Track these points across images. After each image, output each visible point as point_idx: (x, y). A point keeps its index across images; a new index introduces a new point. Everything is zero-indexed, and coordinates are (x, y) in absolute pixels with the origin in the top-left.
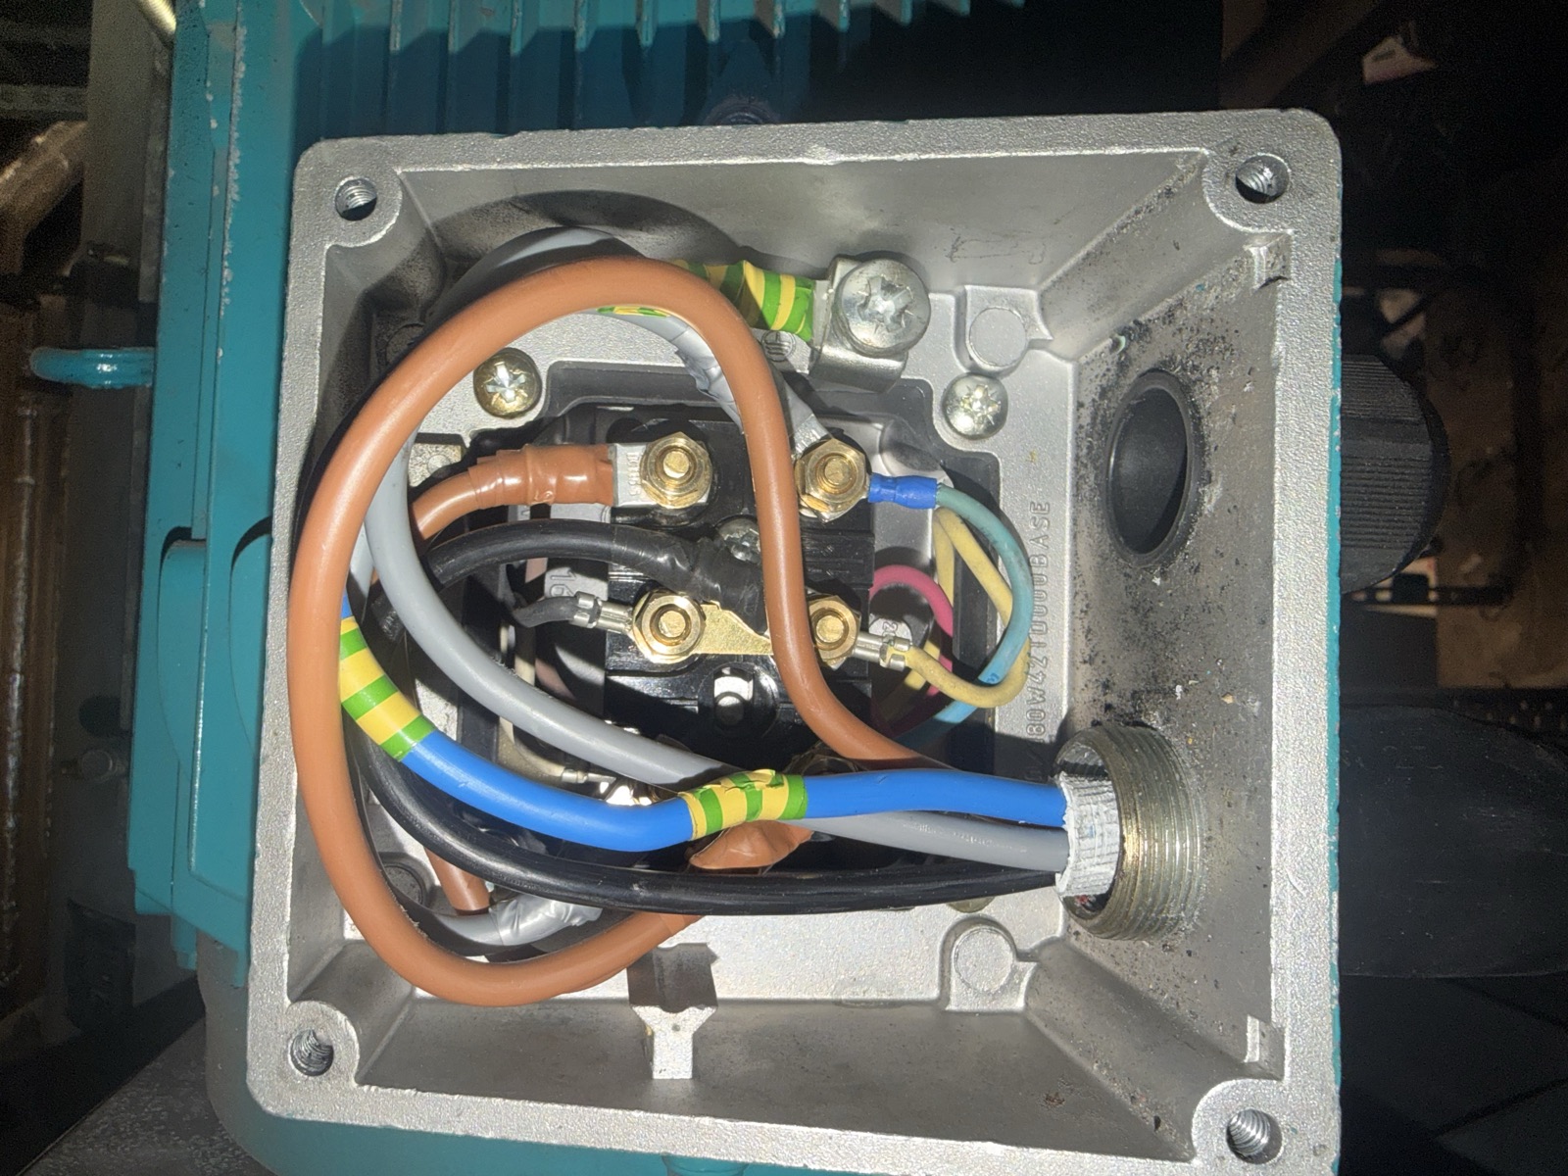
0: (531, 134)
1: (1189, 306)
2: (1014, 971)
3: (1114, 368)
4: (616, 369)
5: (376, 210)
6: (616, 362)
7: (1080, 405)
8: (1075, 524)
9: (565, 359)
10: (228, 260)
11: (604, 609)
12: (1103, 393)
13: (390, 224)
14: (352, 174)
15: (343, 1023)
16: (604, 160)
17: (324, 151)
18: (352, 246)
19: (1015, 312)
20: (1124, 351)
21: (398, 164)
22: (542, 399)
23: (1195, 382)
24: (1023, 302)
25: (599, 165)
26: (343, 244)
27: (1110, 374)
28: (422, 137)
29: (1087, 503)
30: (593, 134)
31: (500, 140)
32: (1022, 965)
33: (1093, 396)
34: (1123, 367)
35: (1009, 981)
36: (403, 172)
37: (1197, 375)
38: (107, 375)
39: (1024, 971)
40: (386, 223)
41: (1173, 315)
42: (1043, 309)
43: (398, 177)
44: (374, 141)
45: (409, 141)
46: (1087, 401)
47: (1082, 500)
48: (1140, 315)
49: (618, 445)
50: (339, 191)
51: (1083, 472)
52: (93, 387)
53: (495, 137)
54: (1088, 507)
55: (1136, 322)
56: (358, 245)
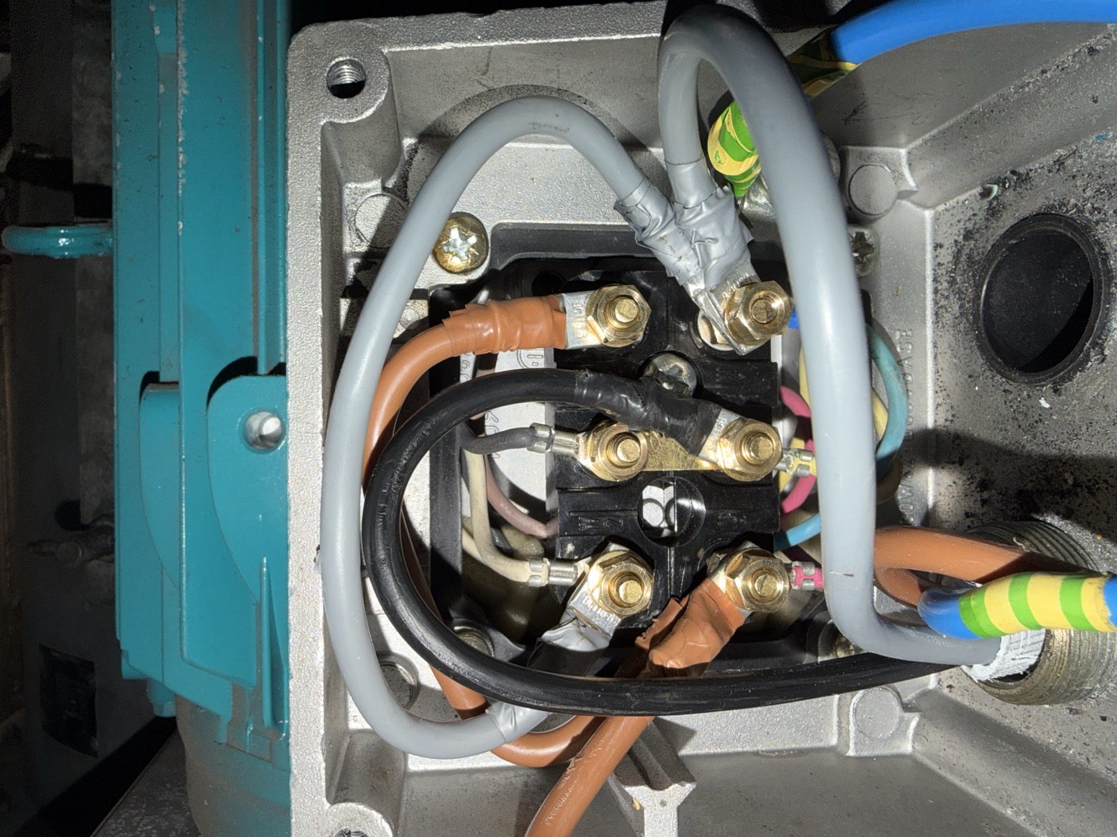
0: (508, 12)
1: (1085, 155)
2: (902, 719)
3: (982, 215)
4: (546, 228)
5: (366, 88)
6: (548, 222)
7: (938, 246)
8: (935, 347)
9: (506, 221)
10: (182, 146)
11: (557, 437)
12: (968, 235)
13: (380, 101)
14: (341, 55)
15: (379, 821)
16: (579, 35)
17: (314, 34)
18: (344, 122)
19: (886, 168)
20: (996, 198)
21: (383, 44)
22: (489, 257)
23: (1097, 223)
24: (893, 158)
25: (575, 39)
26: (336, 121)
27: (977, 218)
28: (406, 18)
29: (951, 329)
30: (567, 11)
31: (479, 19)
32: (907, 715)
33: (956, 238)
34: (993, 212)
35: (897, 729)
36: (389, 52)
37: (1097, 217)
38: (65, 248)
39: (909, 721)
40: (376, 100)
41: (1063, 163)
42: (910, 165)
43: (384, 56)
44: (361, 23)
45: (394, 22)
46: (948, 242)
47: (944, 327)
48: (1020, 165)
49: (564, 295)
50: (329, 72)
51: (943, 302)
52: (57, 258)
53: (473, 17)
54: (952, 332)
55: (1013, 172)
56: (351, 121)
